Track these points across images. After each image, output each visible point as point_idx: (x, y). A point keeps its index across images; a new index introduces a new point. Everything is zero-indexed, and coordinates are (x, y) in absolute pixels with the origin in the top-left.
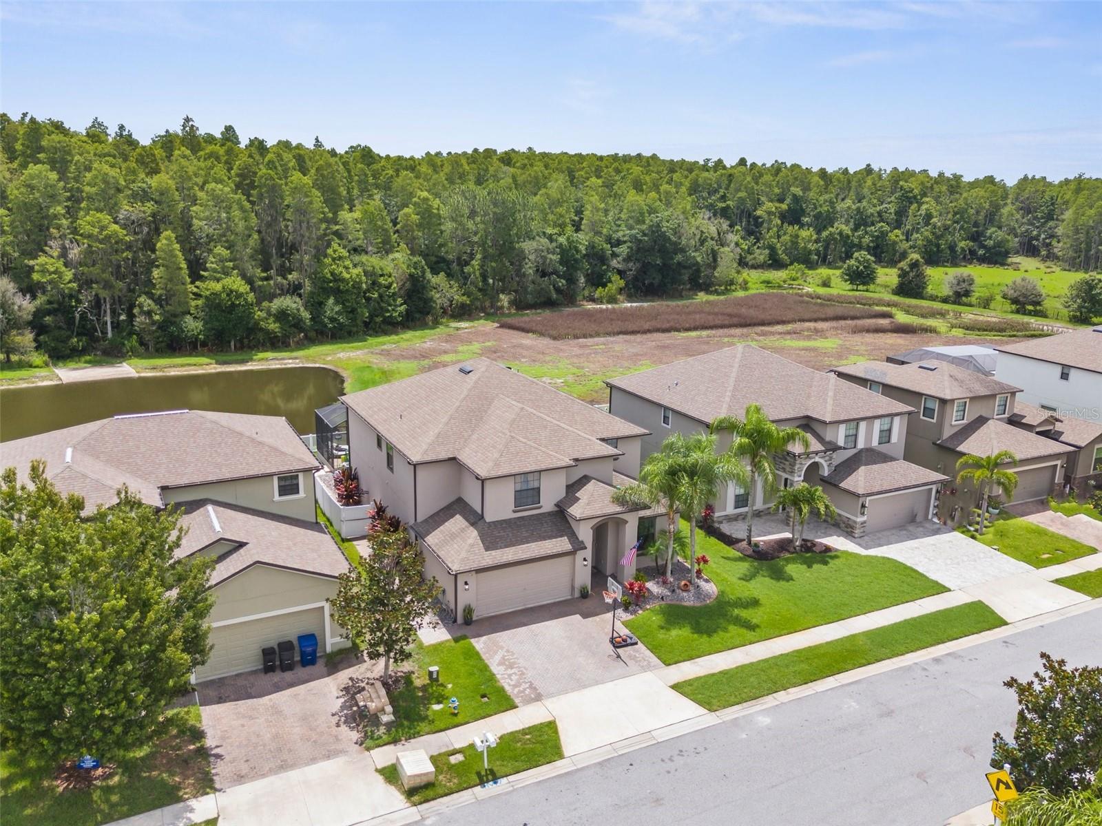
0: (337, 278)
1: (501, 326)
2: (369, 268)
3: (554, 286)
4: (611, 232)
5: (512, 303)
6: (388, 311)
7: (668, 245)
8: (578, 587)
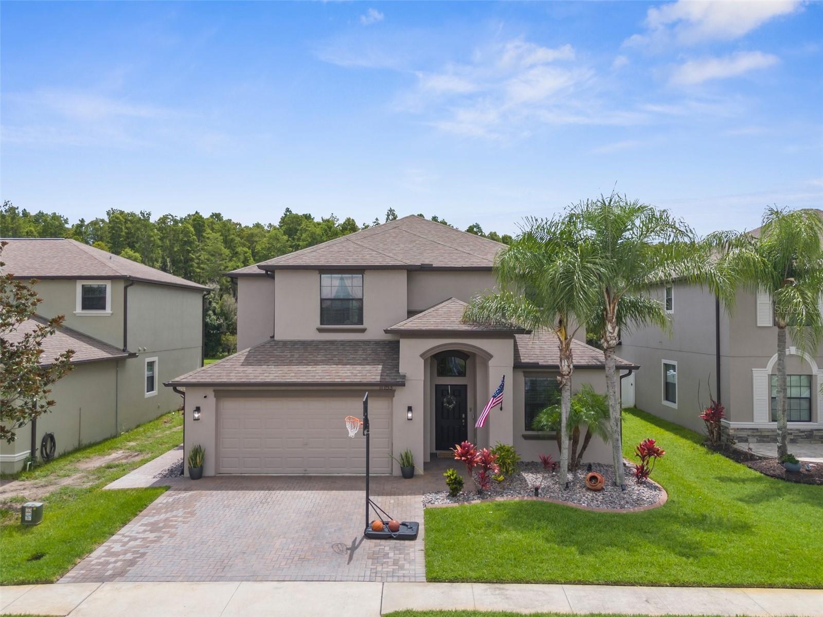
8: (397, 455)
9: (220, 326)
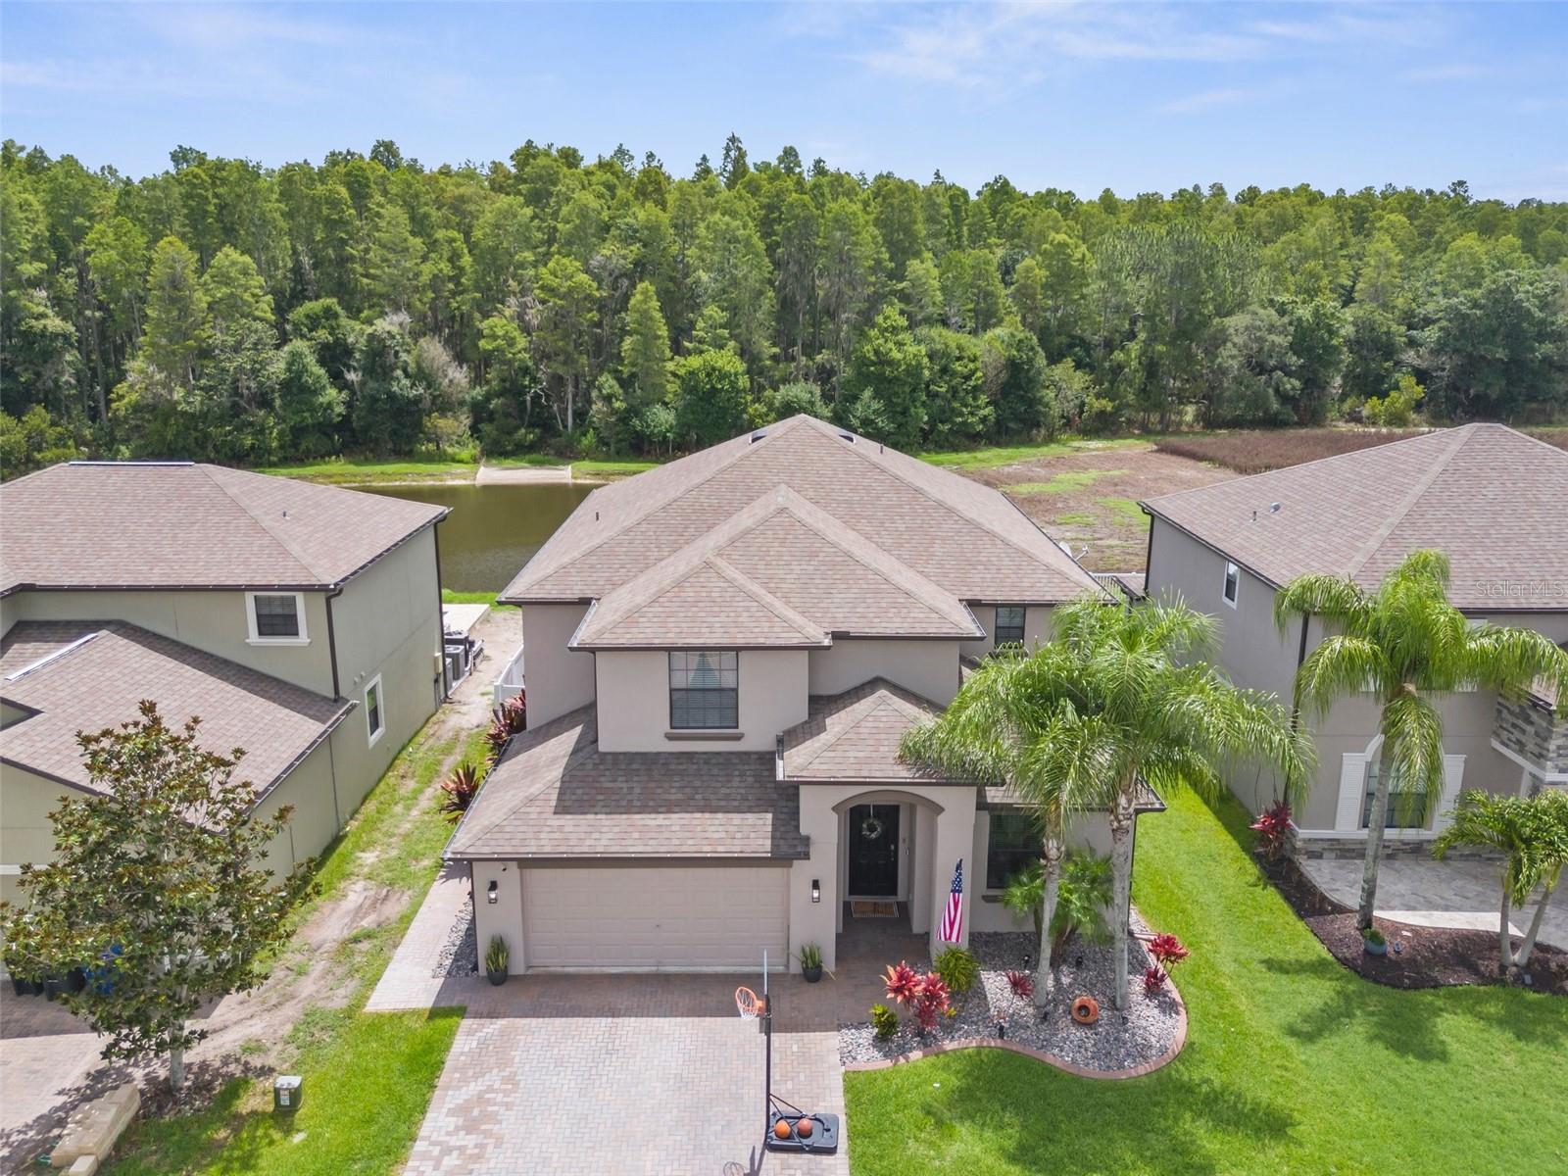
0: (883, 360)
1: (1161, 450)
2: (938, 347)
3: (1277, 391)
4: (1414, 305)
5: (1198, 417)
6: (961, 414)
7: (1525, 325)
8: (795, 949)
9: (418, 400)
